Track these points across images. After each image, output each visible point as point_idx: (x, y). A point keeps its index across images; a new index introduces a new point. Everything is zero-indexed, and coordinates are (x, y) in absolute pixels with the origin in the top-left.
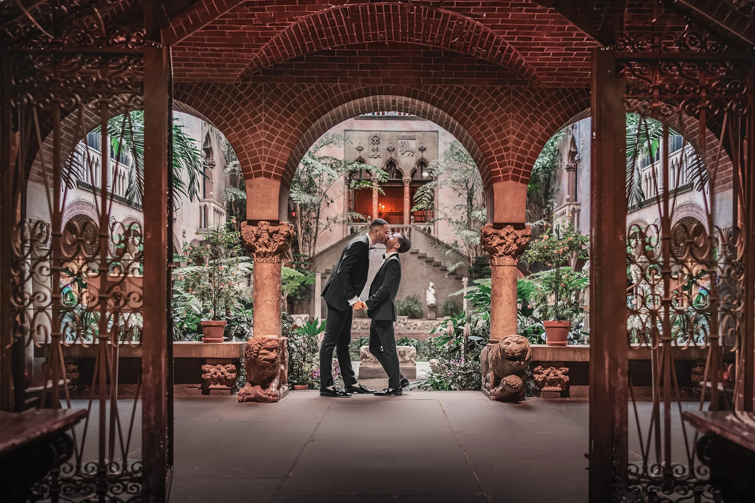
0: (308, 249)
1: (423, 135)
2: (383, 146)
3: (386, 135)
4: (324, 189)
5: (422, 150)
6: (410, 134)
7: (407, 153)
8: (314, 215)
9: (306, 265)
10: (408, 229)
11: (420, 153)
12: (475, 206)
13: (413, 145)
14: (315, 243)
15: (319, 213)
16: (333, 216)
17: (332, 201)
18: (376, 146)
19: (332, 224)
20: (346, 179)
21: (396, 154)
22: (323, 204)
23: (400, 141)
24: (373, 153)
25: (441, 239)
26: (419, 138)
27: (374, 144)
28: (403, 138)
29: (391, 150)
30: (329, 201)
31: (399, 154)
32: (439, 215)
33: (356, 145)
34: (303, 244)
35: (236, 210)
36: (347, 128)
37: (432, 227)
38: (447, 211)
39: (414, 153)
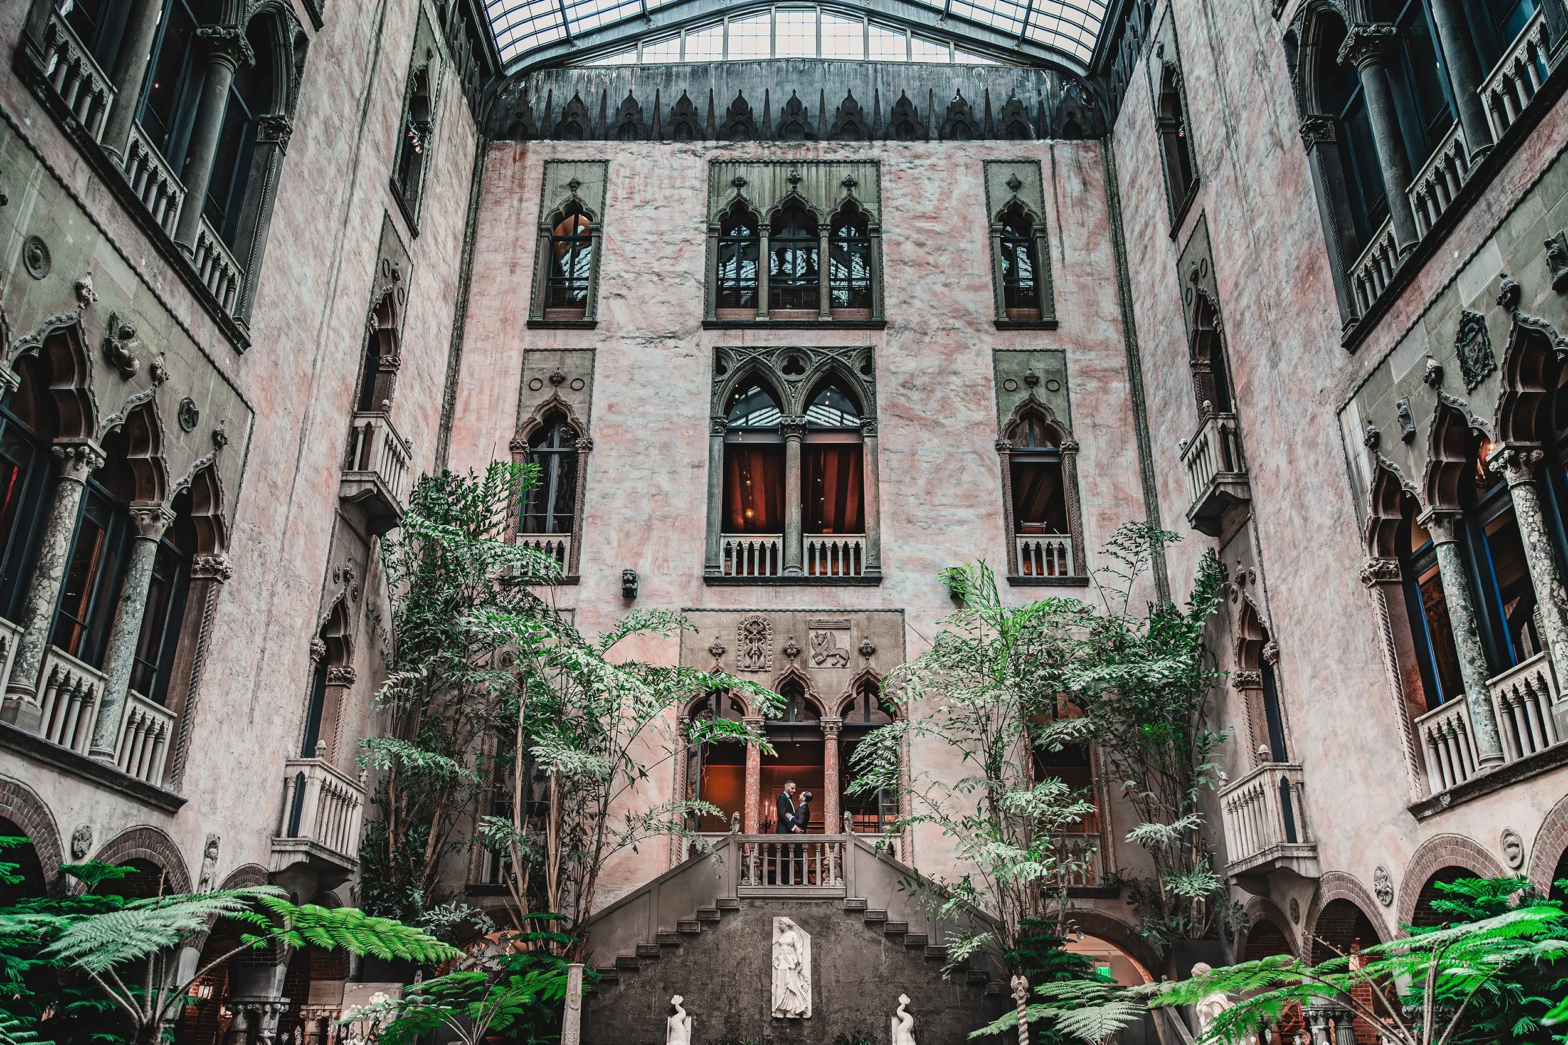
0: (571, 898)
1: (869, 619)
2: (776, 643)
3: (781, 621)
4: (623, 741)
5: (867, 652)
6: (838, 617)
7: (830, 661)
8: (593, 807)
9: (562, 945)
10: (837, 848)
11: (862, 662)
12: (1009, 784)
13: (844, 641)
14: (591, 883)
15: (606, 805)
16: (644, 811)
17: (643, 774)
18: (755, 645)
19: (640, 832)
20: (681, 721)
21: (804, 663)
22: (619, 780)
23: (812, 634)
24: (748, 661)
25: (924, 872)
26: (858, 625)
27: (751, 641)
28: (821, 626)
29: (791, 654)
30: (635, 774)
31: (812, 663)
32: (914, 806)
33: (710, 643)
34: (558, 884)
35: (398, 799)
36: (689, 605)
37: (897, 843)
38: (935, 794)
39: (847, 660)
